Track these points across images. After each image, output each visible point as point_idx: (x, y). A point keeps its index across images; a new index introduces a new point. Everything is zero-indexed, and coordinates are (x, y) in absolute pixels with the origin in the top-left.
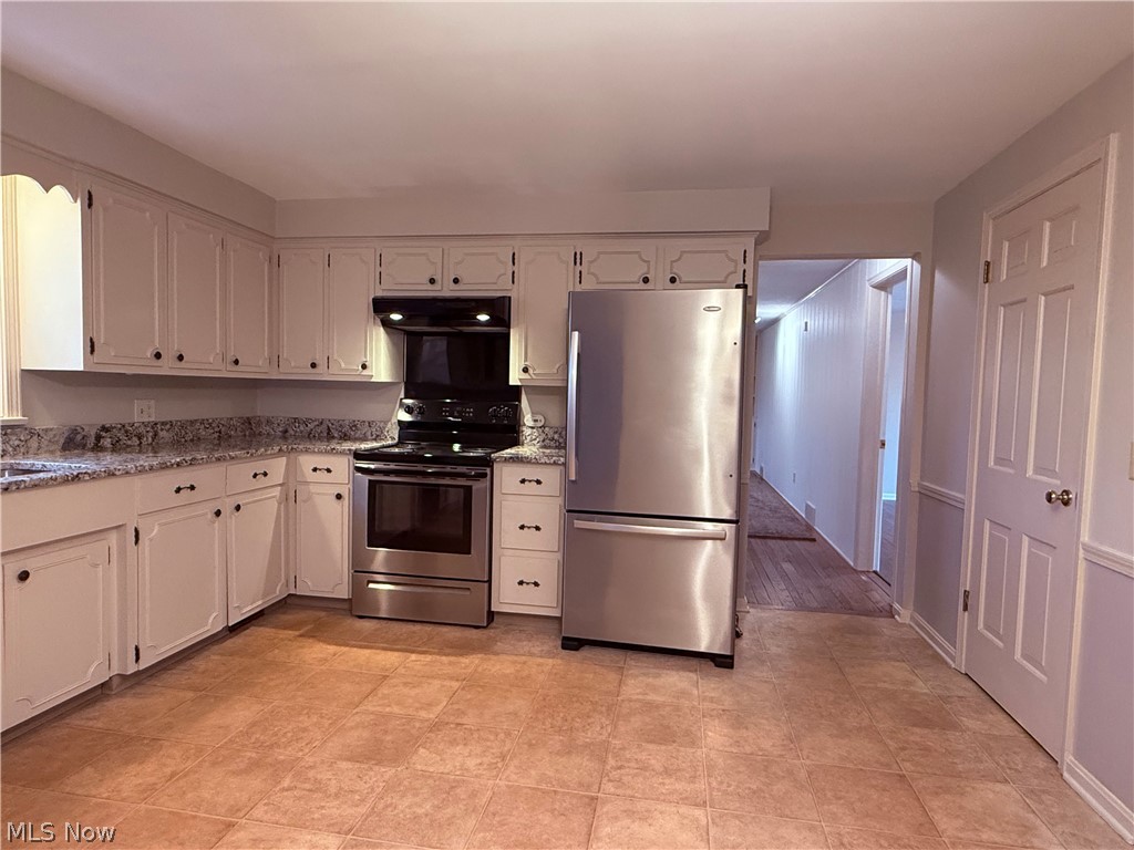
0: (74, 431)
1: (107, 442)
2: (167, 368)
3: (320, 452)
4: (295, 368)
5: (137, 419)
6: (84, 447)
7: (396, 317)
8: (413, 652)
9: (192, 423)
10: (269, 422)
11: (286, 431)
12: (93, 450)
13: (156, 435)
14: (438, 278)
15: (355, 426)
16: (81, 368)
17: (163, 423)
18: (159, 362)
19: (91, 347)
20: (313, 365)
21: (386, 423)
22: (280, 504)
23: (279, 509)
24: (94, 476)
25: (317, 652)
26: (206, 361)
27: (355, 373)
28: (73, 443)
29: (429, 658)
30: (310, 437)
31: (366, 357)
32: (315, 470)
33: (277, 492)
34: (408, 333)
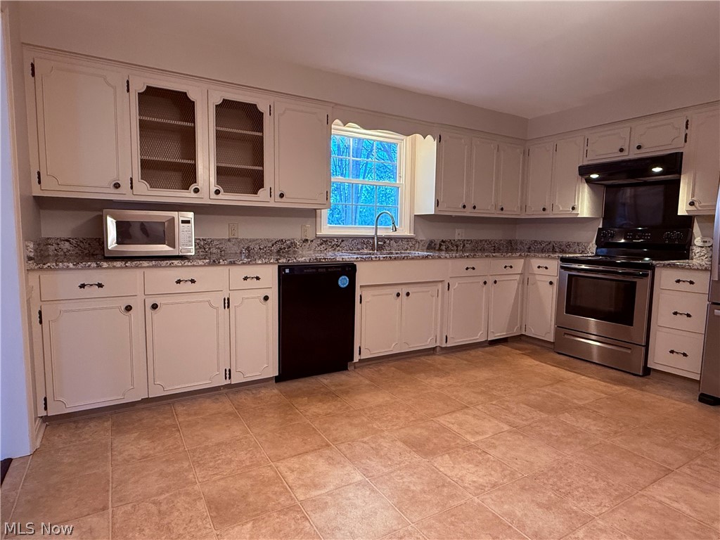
0: (431, 242)
1: (443, 247)
2: (468, 212)
3: (542, 257)
4: (534, 212)
5: (456, 238)
6: (435, 249)
7: (594, 176)
8: (584, 375)
9: (481, 241)
10: (521, 243)
11: (530, 248)
12: (438, 250)
13: (464, 246)
14: (626, 147)
15: (569, 245)
16: (433, 213)
17: (467, 240)
18: (465, 210)
19: (437, 203)
20: (544, 209)
21: (589, 243)
22: (519, 284)
23: (518, 287)
24: (433, 258)
25: (528, 362)
26: (487, 209)
27: (568, 214)
28: (431, 246)
29: (592, 380)
30: (543, 251)
31: (575, 202)
32: (539, 267)
33: (518, 277)
34: (608, 186)
